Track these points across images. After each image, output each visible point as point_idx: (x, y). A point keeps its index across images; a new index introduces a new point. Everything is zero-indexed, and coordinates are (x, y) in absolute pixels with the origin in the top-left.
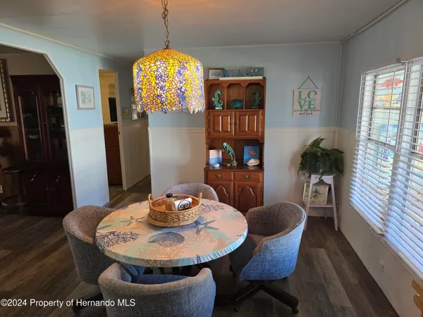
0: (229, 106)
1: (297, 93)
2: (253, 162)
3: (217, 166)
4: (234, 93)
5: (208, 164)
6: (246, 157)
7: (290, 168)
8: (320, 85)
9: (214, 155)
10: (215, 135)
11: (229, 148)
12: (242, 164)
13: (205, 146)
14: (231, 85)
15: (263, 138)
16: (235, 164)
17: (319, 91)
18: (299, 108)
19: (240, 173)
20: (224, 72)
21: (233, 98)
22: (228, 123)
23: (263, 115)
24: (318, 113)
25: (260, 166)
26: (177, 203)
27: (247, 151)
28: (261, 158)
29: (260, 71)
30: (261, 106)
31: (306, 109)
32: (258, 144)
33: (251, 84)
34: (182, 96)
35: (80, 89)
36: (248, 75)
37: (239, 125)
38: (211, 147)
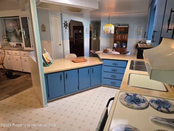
0: (120, 33)
1: (136, 30)
2: (124, 46)
3: (116, 47)
4: (121, 30)
5: (114, 46)
6: (123, 45)
7: (134, 48)
8: (142, 28)
10: (116, 40)
11: (119, 43)
12: (122, 47)
13: (113, 42)
14: (120, 28)
15: (127, 41)
17: (142, 30)
18: (137, 34)
20: (119, 25)
22: (119, 37)
23: (128, 35)
24: (141, 35)
25: (126, 47)
26: (108, 49)
27: (123, 43)
28: (126, 45)
29: (128, 25)
30: (127, 33)
31: (138, 34)
33: (125, 28)
35: (87, 29)
36: (125, 26)
37: (122, 38)
38: (115, 43)
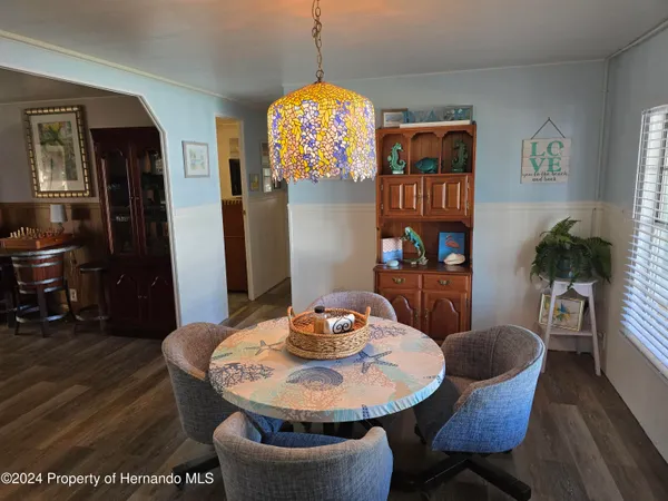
0: (414, 168)
1: (528, 145)
2: (454, 259)
3: (395, 264)
4: (423, 149)
5: (380, 261)
6: (442, 250)
7: (516, 269)
8: (568, 130)
9: (390, 247)
10: (394, 215)
11: (415, 236)
12: (435, 262)
13: (374, 233)
14: (419, 135)
15: (470, 219)
16: (424, 261)
17: (567, 143)
18: (530, 169)
19: (433, 277)
20: (408, 116)
21: (420, 156)
22: (413, 196)
23: (472, 182)
24: (564, 179)
25: (467, 266)
26: (332, 322)
27: (444, 239)
28: (467, 251)
29: (467, 112)
30: (468, 167)
31: (544, 172)
32: (462, 230)
33: (451, 133)
34: (341, 156)
35: (188, 147)
36: (446, 118)
37: (432, 201)
38: (385, 235)
